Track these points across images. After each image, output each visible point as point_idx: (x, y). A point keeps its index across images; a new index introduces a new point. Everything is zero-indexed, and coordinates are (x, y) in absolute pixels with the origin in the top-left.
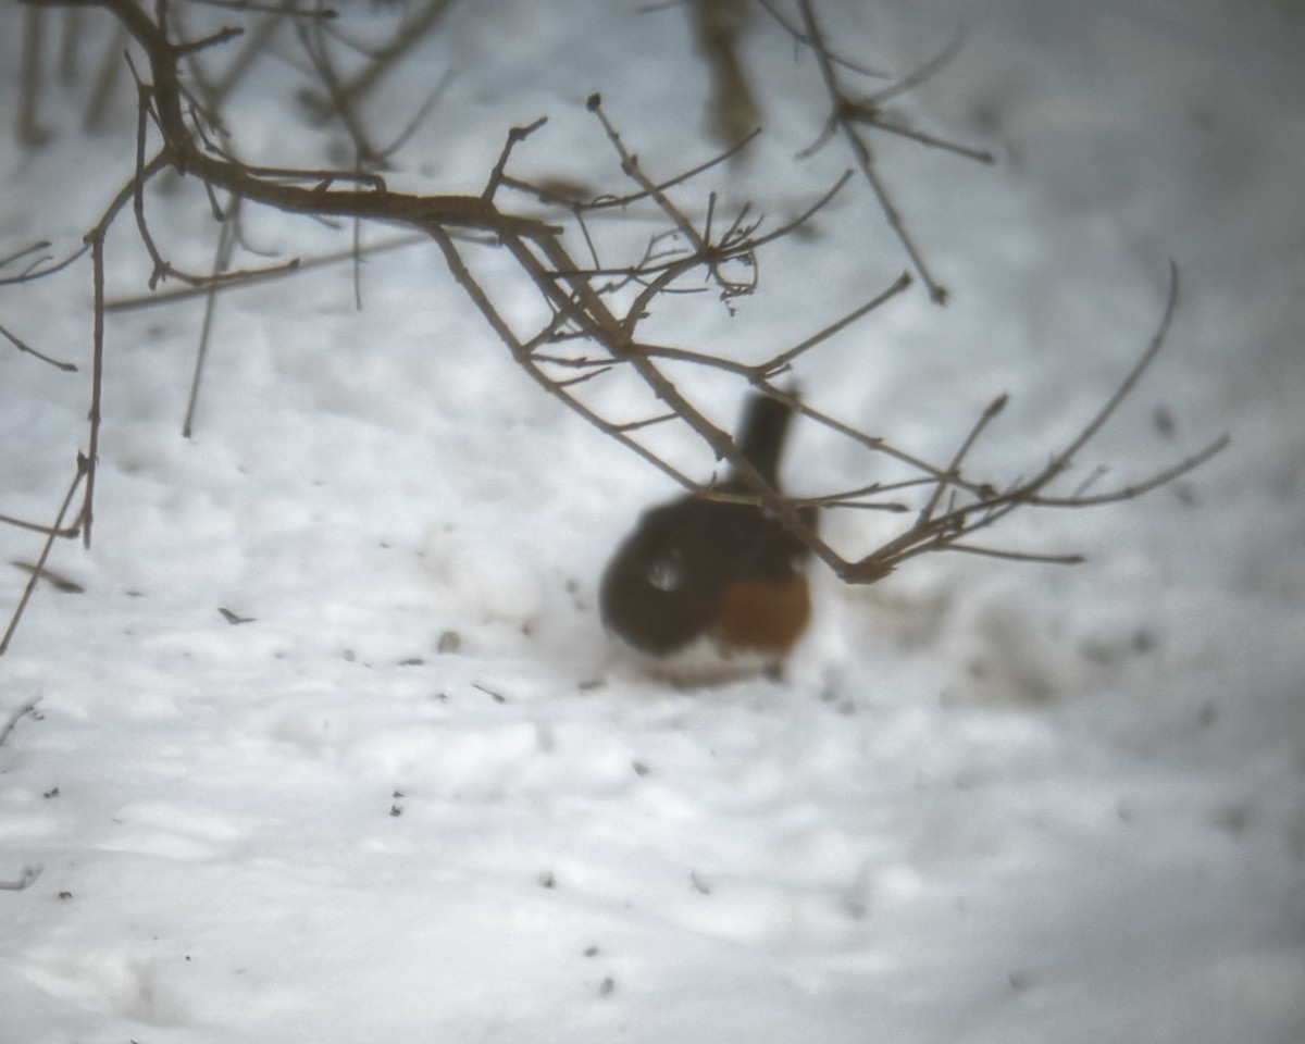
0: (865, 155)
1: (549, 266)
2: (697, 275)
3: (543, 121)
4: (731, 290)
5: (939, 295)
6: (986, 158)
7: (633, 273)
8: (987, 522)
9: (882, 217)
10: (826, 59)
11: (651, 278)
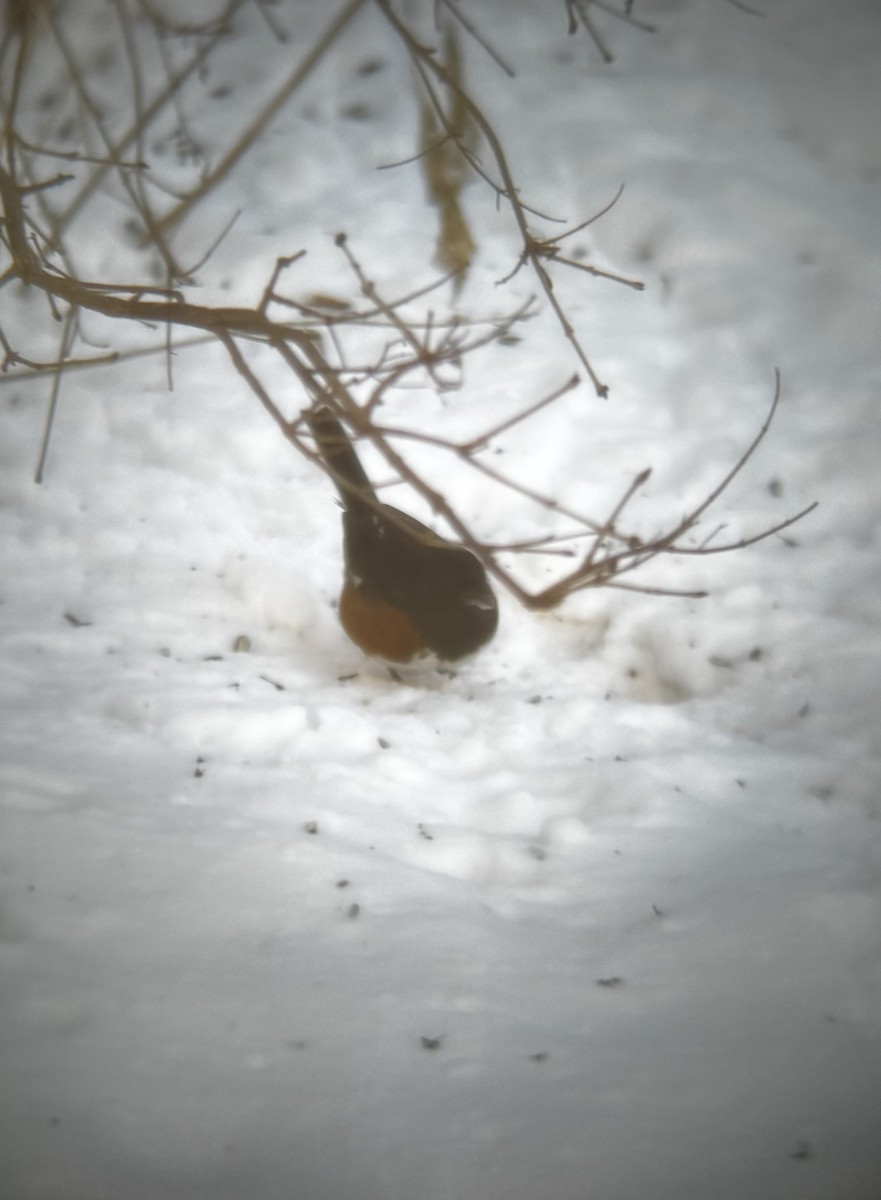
0: (548, 284)
1: (308, 363)
2: (419, 374)
3: (302, 253)
4: (444, 386)
5: (602, 391)
6: (639, 286)
7: (371, 371)
8: (634, 565)
9: (562, 331)
10: (518, 207)
11: (384, 376)
